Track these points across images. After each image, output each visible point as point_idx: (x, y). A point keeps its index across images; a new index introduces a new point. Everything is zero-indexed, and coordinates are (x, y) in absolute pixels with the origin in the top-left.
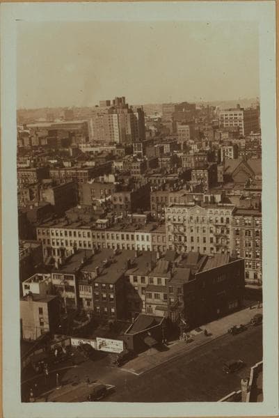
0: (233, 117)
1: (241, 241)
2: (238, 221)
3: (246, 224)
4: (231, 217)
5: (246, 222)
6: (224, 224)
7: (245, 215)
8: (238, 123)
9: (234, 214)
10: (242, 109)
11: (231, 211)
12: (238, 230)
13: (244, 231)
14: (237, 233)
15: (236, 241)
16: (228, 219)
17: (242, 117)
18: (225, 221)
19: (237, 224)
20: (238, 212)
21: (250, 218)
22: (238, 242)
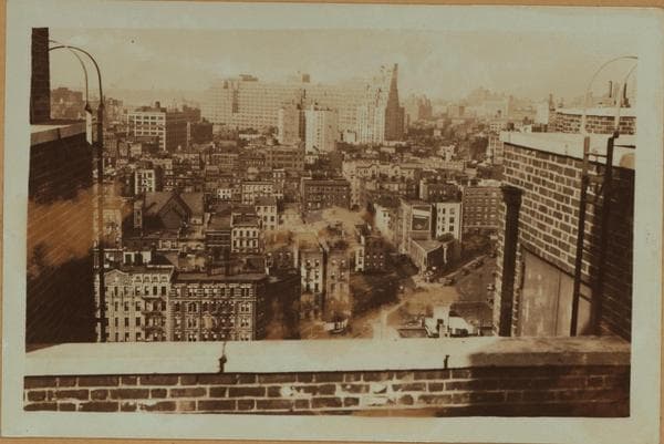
0: (150, 121)
1: (183, 319)
2: (179, 291)
3: (190, 294)
4: (168, 285)
5: (191, 291)
6: (157, 296)
7: (189, 282)
8: (157, 131)
9: (174, 280)
10: (164, 110)
11: (168, 277)
12: (178, 305)
13: (187, 305)
14: (177, 308)
15: (175, 320)
16: (164, 289)
17: (164, 122)
18: (159, 292)
19: (177, 295)
20: (180, 277)
21: (196, 286)
22: (179, 322)
